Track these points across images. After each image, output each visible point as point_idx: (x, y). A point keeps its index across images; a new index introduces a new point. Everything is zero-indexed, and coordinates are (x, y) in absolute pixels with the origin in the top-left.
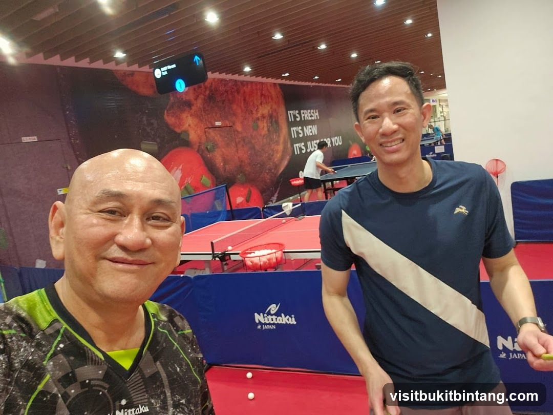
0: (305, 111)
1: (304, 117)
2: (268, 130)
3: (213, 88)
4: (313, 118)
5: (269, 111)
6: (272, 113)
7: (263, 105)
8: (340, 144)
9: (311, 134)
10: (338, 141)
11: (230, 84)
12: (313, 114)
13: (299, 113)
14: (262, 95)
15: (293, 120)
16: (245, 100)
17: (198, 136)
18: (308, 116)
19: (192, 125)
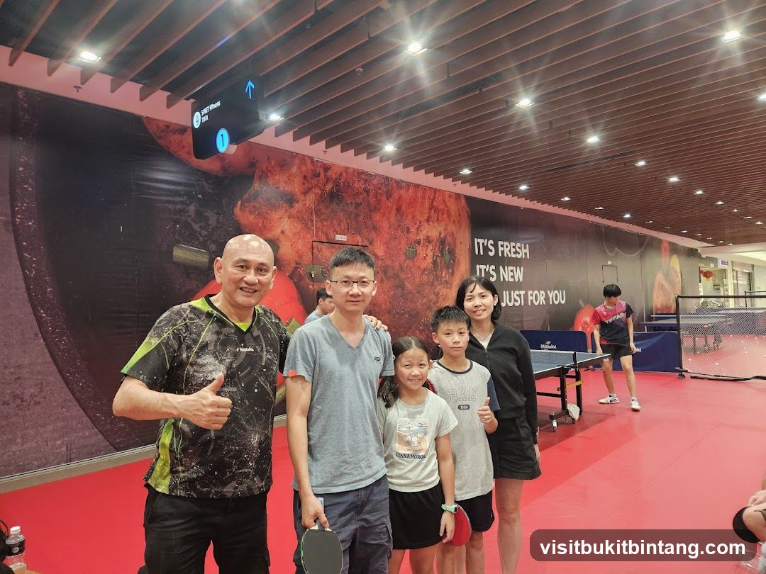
0: (506, 243)
1: (503, 252)
2: (435, 262)
3: (343, 180)
4: (519, 256)
5: (440, 234)
6: (446, 237)
7: (431, 223)
8: (563, 302)
9: (512, 280)
10: (559, 297)
11: (375, 182)
12: (518, 250)
13: (495, 246)
14: (431, 207)
15: (482, 253)
16: (398, 210)
17: (298, 252)
18: (510, 251)
19: (288, 232)
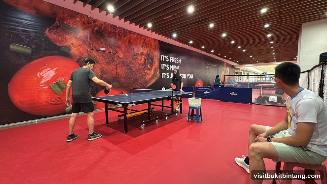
2: (145, 62)
3: (103, 27)
5: (147, 52)
6: (149, 54)
7: (144, 48)
12: (177, 60)
13: (169, 58)
15: (164, 60)
16: (129, 41)
17: (80, 52)
18: (174, 60)
19: (75, 44)
